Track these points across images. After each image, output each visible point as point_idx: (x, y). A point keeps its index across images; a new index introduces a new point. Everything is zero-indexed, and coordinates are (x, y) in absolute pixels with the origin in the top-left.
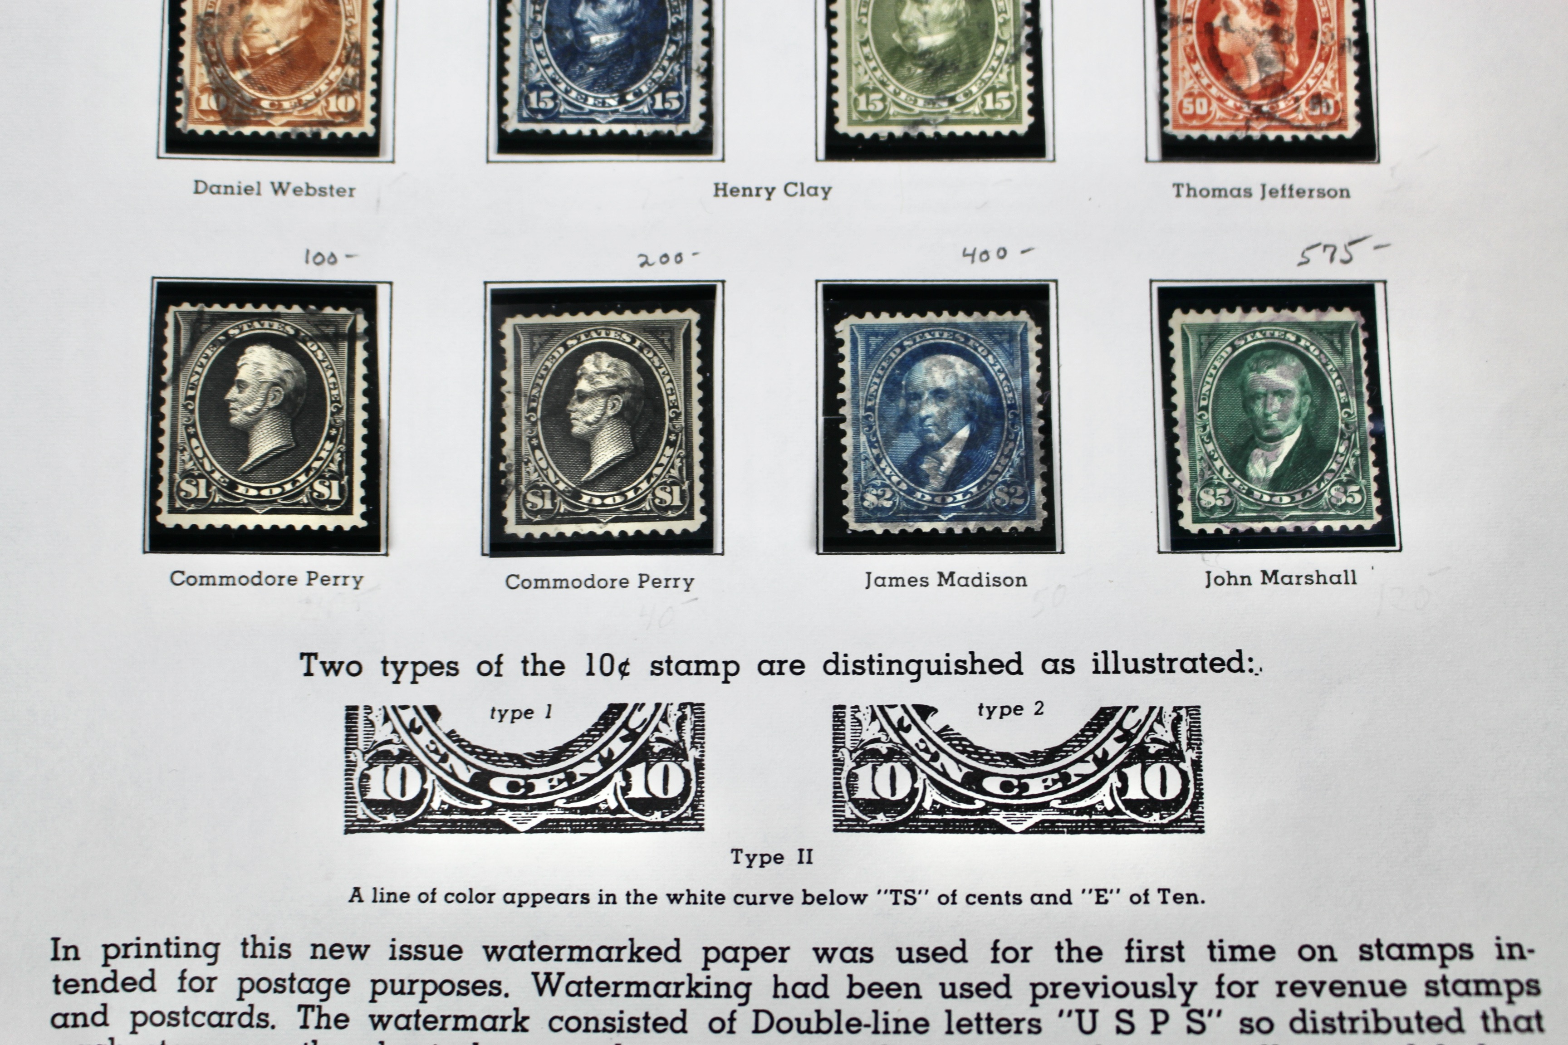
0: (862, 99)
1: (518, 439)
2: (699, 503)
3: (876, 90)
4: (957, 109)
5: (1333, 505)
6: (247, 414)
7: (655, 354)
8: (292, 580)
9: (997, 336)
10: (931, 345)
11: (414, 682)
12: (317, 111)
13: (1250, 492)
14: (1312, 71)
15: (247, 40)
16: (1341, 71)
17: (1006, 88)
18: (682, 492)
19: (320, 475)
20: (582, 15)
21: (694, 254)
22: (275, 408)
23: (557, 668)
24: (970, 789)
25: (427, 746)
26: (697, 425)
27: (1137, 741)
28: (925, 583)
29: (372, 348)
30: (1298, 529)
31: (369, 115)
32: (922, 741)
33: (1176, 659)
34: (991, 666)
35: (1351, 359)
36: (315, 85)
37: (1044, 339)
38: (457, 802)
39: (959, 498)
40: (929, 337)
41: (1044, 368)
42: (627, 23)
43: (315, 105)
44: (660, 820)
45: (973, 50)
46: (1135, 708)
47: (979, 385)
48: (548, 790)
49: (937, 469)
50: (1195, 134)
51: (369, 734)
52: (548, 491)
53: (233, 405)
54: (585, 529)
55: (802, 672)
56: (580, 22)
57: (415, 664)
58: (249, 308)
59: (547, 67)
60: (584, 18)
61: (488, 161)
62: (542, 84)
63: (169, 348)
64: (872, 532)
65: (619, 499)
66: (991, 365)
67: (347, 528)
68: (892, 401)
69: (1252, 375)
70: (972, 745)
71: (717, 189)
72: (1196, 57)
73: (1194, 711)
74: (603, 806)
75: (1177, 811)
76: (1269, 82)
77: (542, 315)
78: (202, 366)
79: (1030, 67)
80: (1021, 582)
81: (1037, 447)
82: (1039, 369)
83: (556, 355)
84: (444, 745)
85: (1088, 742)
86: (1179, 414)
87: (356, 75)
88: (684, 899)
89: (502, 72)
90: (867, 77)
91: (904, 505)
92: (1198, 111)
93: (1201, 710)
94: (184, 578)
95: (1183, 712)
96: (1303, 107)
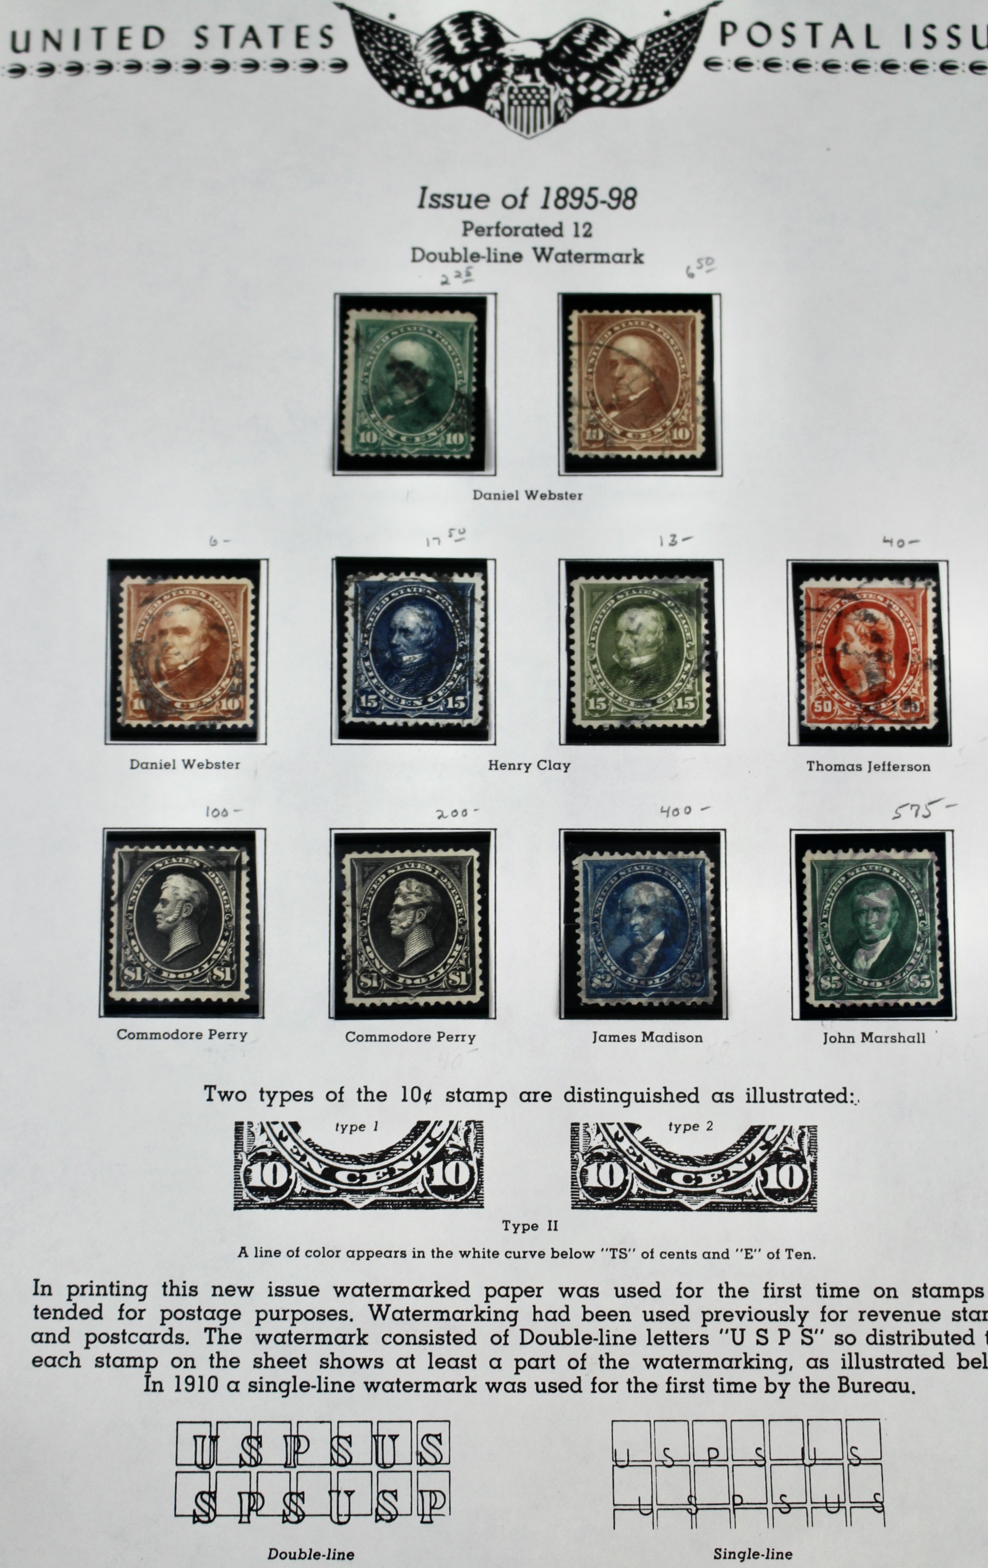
0: (592, 701)
1: (354, 938)
2: (479, 983)
3: (601, 695)
4: (658, 709)
5: (911, 989)
7: (449, 880)
8: (199, 1036)
9: (684, 869)
11: (282, 1105)
12: (214, 709)
13: (855, 979)
14: (905, 682)
15: (165, 660)
16: (925, 682)
17: (692, 694)
18: (467, 976)
19: (218, 964)
21: (475, 810)
22: (188, 918)
23: (382, 1096)
24: (663, 1181)
25: (292, 1151)
26: (478, 929)
27: (774, 1149)
28: (633, 1039)
29: (252, 875)
30: (886, 1005)
31: (249, 712)
32: (631, 1147)
33: (802, 1094)
34: (678, 1097)
35: (928, 886)
37: (716, 871)
38: (312, 1188)
39: (657, 981)
40: (636, 868)
41: (716, 891)
42: (428, 647)
43: (213, 705)
44: (453, 1200)
46: (774, 1127)
48: (376, 1180)
49: (642, 961)
50: (823, 726)
51: (251, 1142)
52: (375, 975)
53: (159, 916)
54: (401, 1000)
55: (550, 1100)
56: (396, 646)
57: (282, 1093)
58: (169, 849)
59: (373, 678)
61: (332, 744)
62: (369, 690)
63: (115, 877)
64: (597, 1005)
65: (424, 980)
66: (680, 889)
67: (236, 1000)
69: (858, 897)
70: (664, 1151)
71: (491, 765)
72: (824, 673)
73: (813, 1129)
74: (414, 1191)
75: (799, 1196)
76: (874, 690)
77: (371, 852)
78: (138, 889)
79: (708, 680)
80: (699, 1039)
81: (710, 946)
82: (712, 892)
83: (381, 880)
84: (303, 1149)
85: (742, 1149)
86: (807, 924)
87: (240, 684)
88: (472, 1254)
89: (341, 681)
90: (595, 686)
91: (620, 986)
92: (826, 710)
93: (818, 1129)
94: (126, 1034)
95: (806, 1130)
96: (898, 707)
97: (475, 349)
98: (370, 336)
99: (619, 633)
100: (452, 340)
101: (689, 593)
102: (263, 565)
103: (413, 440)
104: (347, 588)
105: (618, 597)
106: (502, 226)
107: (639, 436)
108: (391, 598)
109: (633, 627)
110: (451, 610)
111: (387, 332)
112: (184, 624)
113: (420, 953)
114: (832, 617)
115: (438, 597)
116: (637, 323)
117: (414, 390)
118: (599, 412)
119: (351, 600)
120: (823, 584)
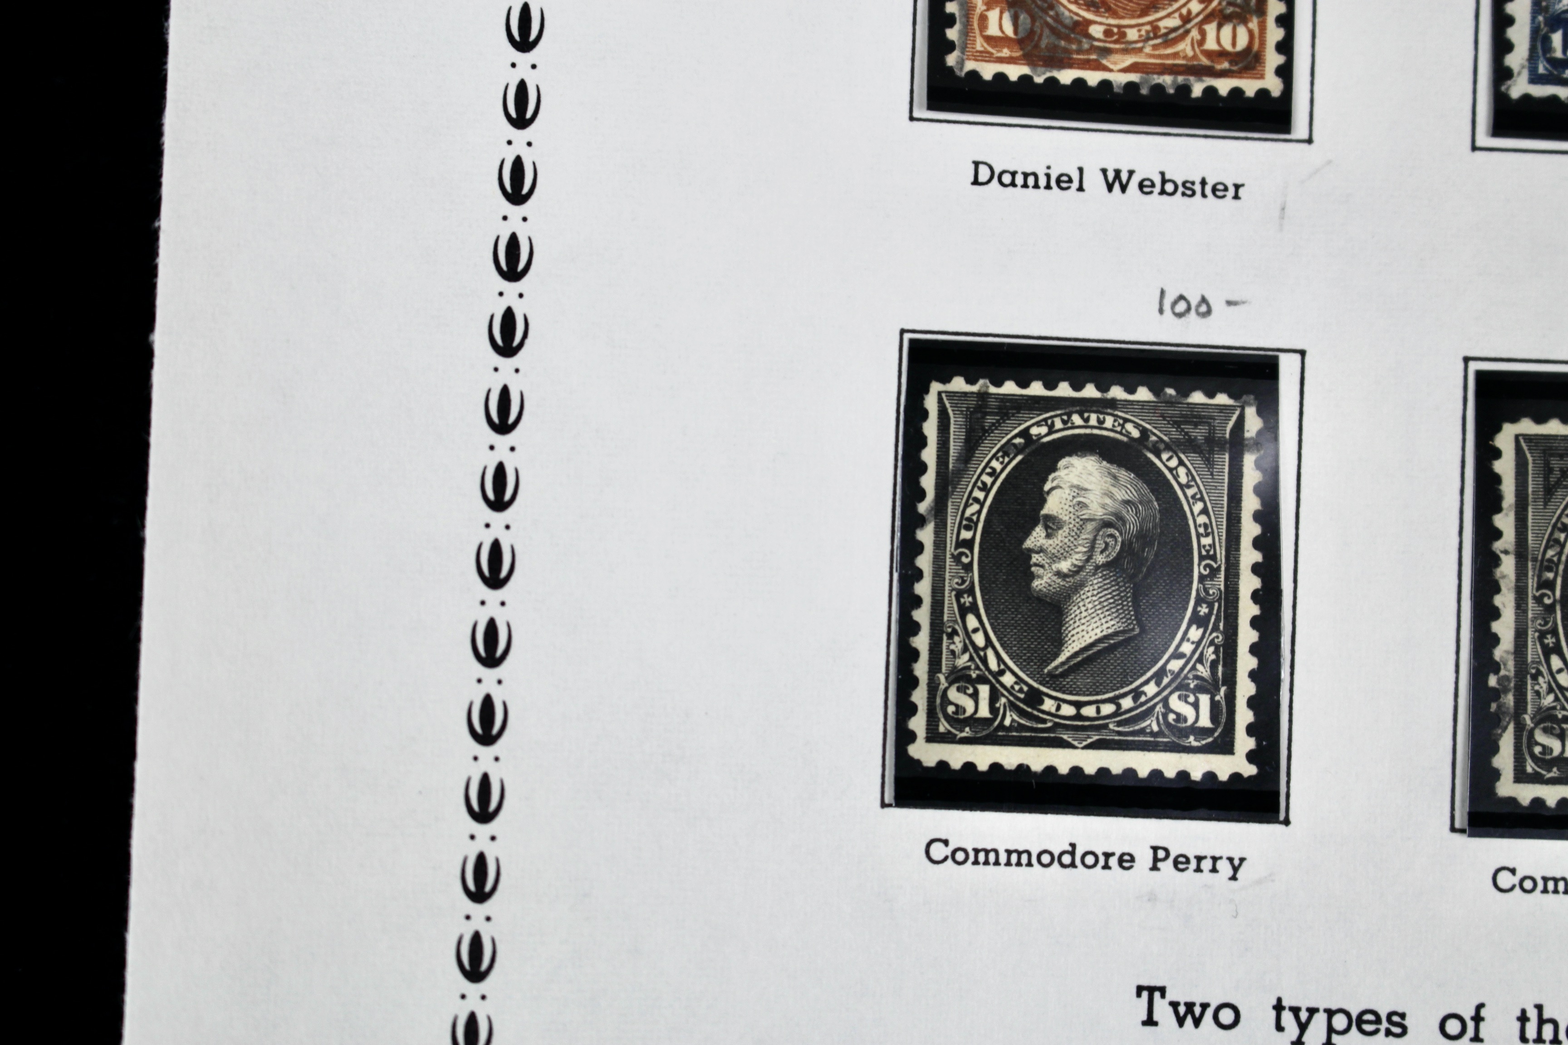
1: (1520, 635)
6: (1059, 574)
8: (1126, 861)
19: (1180, 685)
22: (1107, 565)
29: (1269, 465)
31: (1273, 60)
43: (1181, 38)
53: (1035, 559)
57: (1330, 1013)
58: (1064, 390)
61: (1474, 148)
63: (929, 455)
67: (1223, 776)
78: (985, 488)
94: (948, 851)
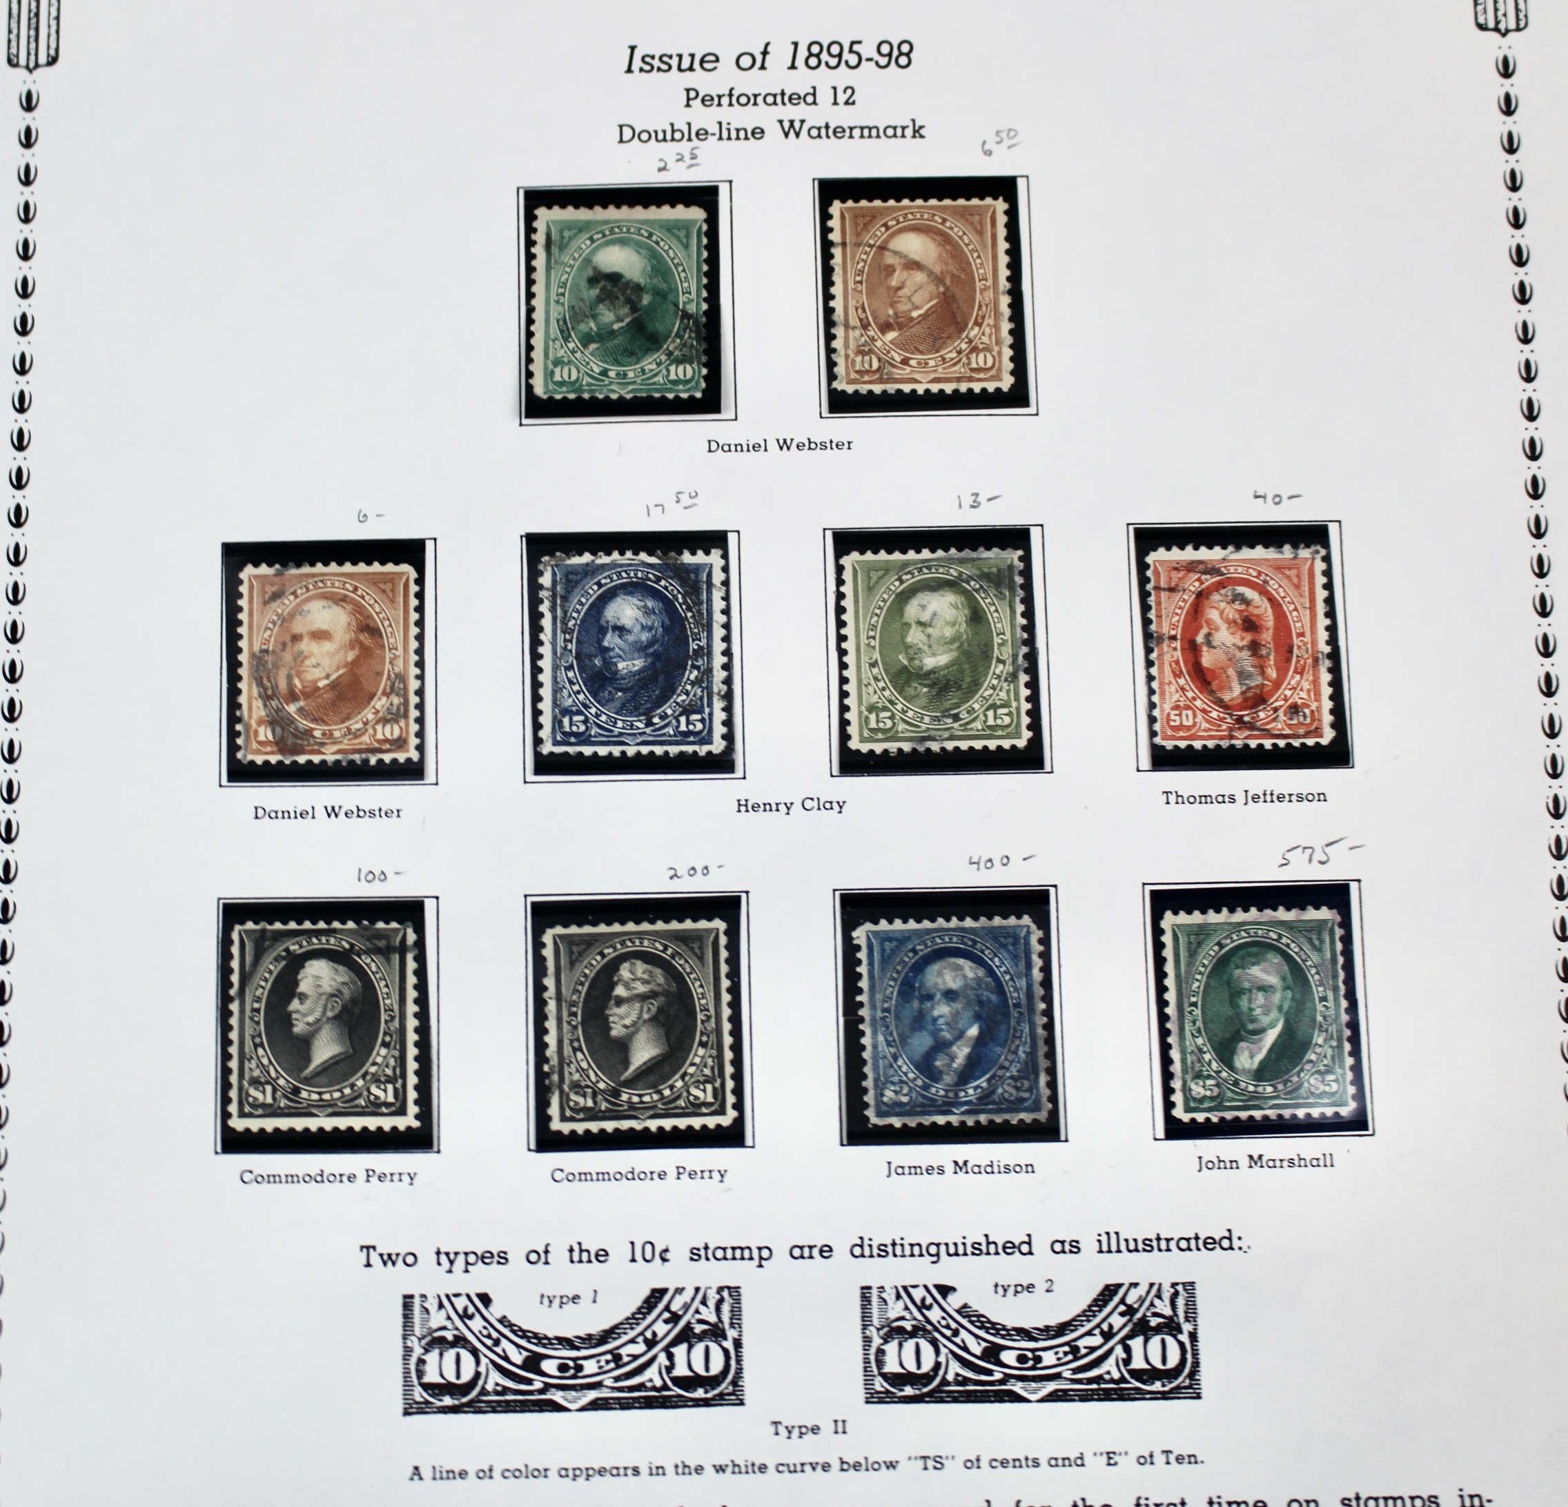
0: (873, 717)
1: (560, 1042)
2: (731, 1099)
3: (885, 709)
4: (961, 725)
5: (1312, 1093)
6: (308, 1024)
7: (686, 961)
8: (352, 1178)
9: (1002, 939)
10: (942, 948)
11: (467, 1271)
13: (1236, 1083)
14: (1289, 684)
15: (299, 674)
16: (1316, 682)
17: (1006, 704)
18: (715, 1089)
19: (376, 1080)
20: (609, 642)
21: (720, 867)
23: (602, 1255)
24: (988, 1361)
25: (480, 1332)
26: (727, 1027)
27: (1139, 1315)
28: (941, 1171)
29: (421, 959)
30: (1280, 1116)
31: (413, 741)
33: (1172, 1239)
34: (1004, 1248)
35: (1328, 955)
36: (363, 714)
37: (1045, 941)
38: (509, 1384)
39: (971, 1092)
40: (939, 941)
41: (1047, 969)
42: (651, 650)
43: (364, 734)
44: (704, 1396)
45: (974, 669)
46: (1135, 1285)
47: (987, 986)
48: (597, 1370)
49: (949, 1065)
50: (1183, 744)
51: (425, 1321)
52: (589, 1090)
53: (294, 1016)
54: (625, 1125)
55: (830, 1256)
56: (608, 649)
57: (466, 1254)
58: (307, 925)
59: (578, 692)
60: (612, 646)
61: (525, 782)
62: (574, 709)
63: (235, 964)
64: (891, 1126)
65: (656, 1097)
66: (997, 967)
67: (402, 1128)
68: (907, 1002)
69: (1238, 972)
70: (989, 1322)
71: (740, 805)
72: (1181, 672)
73: (1190, 1286)
74: (649, 1384)
75: (1176, 1378)
76: (1249, 694)
77: (580, 925)
79: (1027, 685)
81: (1041, 1043)
82: (1041, 970)
83: (594, 962)
84: (497, 1330)
85: (1094, 1316)
86: (1171, 1010)
87: (400, 704)
88: (729, 1470)
89: (536, 698)
90: (876, 696)
91: (920, 1099)
92: (1185, 723)
93: (1197, 1286)
94: (253, 1176)
95: (1180, 1288)
96: (1282, 717)
97: (705, 254)
98: (565, 241)
99: (907, 625)
100: (674, 244)
101: (999, 570)
102: (429, 546)
103: (625, 375)
104: (541, 574)
105: (904, 577)
106: (736, 93)
107: (927, 364)
108: (600, 585)
109: (925, 617)
110: (681, 601)
111: (588, 236)
112: (324, 627)
113: (650, 1060)
114: (1190, 598)
115: (663, 583)
116: (918, 216)
117: (626, 310)
118: (871, 333)
119: (547, 589)
120: (1176, 555)
